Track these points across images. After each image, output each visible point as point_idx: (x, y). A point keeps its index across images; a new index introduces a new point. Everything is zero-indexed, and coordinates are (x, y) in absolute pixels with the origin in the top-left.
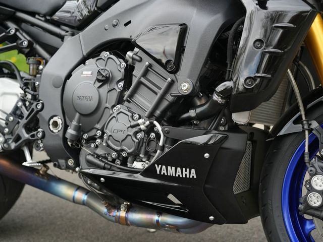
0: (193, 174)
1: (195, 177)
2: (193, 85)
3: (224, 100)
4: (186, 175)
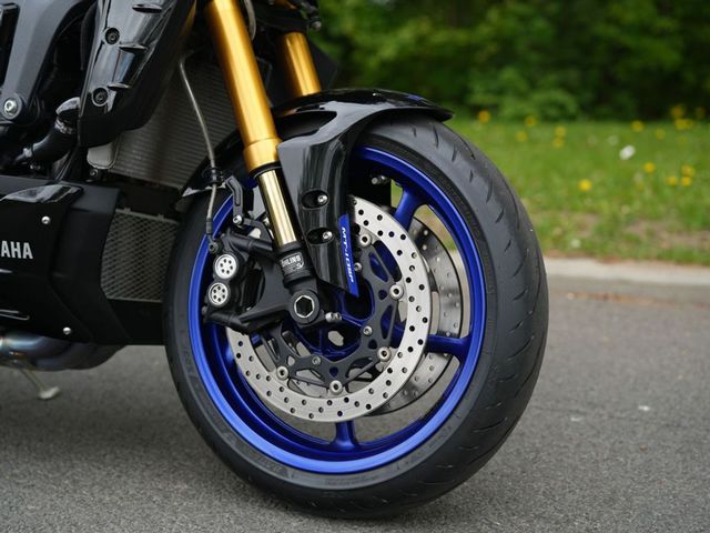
0: (28, 252)
1: (31, 257)
2: (23, 103)
3: (71, 129)
4: (16, 253)
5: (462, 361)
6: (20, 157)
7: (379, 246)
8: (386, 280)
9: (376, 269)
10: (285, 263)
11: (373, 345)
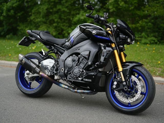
2: (91, 63)
3: (97, 66)
4: (89, 81)
5: (145, 96)
6: (90, 69)
7: (135, 81)
8: (135, 85)
9: (134, 84)
10: (123, 83)
11: (134, 93)
